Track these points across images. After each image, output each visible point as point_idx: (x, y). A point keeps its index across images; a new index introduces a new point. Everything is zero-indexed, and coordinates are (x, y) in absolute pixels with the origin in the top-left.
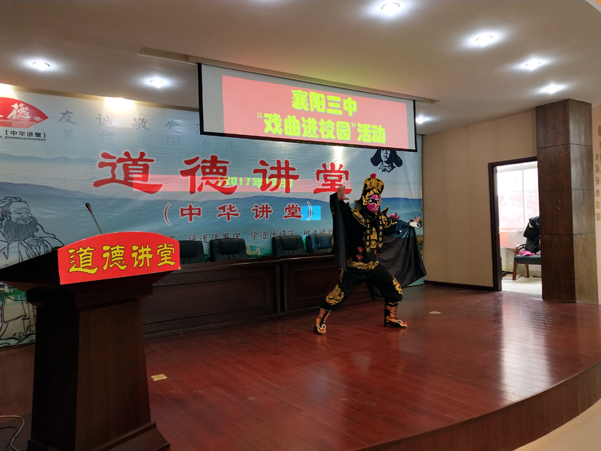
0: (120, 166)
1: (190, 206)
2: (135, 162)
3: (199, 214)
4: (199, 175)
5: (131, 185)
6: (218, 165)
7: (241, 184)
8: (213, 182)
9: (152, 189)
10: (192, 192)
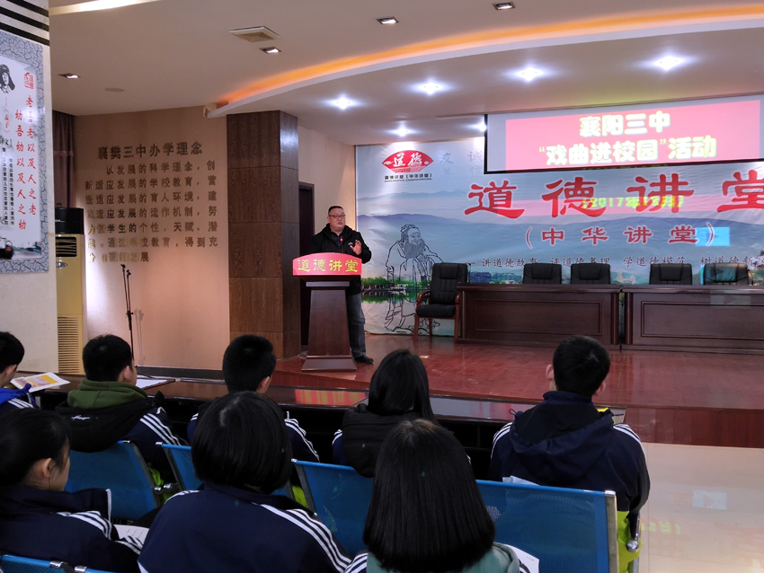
0: (486, 195)
1: (552, 230)
2: (499, 190)
3: (561, 237)
4: (562, 198)
5: (496, 211)
6: (583, 186)
7: (611, 205)
8: (577, 204)
9: (515, 214)
10: (555, 215)
